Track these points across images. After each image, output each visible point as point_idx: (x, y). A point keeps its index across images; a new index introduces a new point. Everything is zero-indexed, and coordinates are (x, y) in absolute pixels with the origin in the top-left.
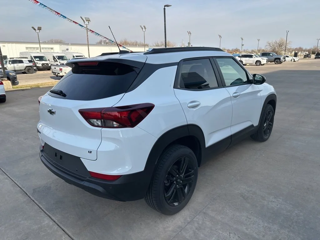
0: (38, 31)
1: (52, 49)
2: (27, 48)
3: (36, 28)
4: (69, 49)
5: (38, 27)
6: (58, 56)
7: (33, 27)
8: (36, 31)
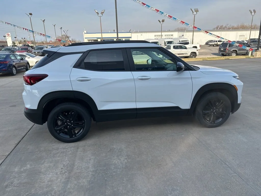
0: (162, 23)
1: (172, 35)
2: (155, 36)
3: (161, 21)
4: (184, 35)
5: (162, 20)
6: (168, 42)
7: (159, 20)
8: (160, 23)
